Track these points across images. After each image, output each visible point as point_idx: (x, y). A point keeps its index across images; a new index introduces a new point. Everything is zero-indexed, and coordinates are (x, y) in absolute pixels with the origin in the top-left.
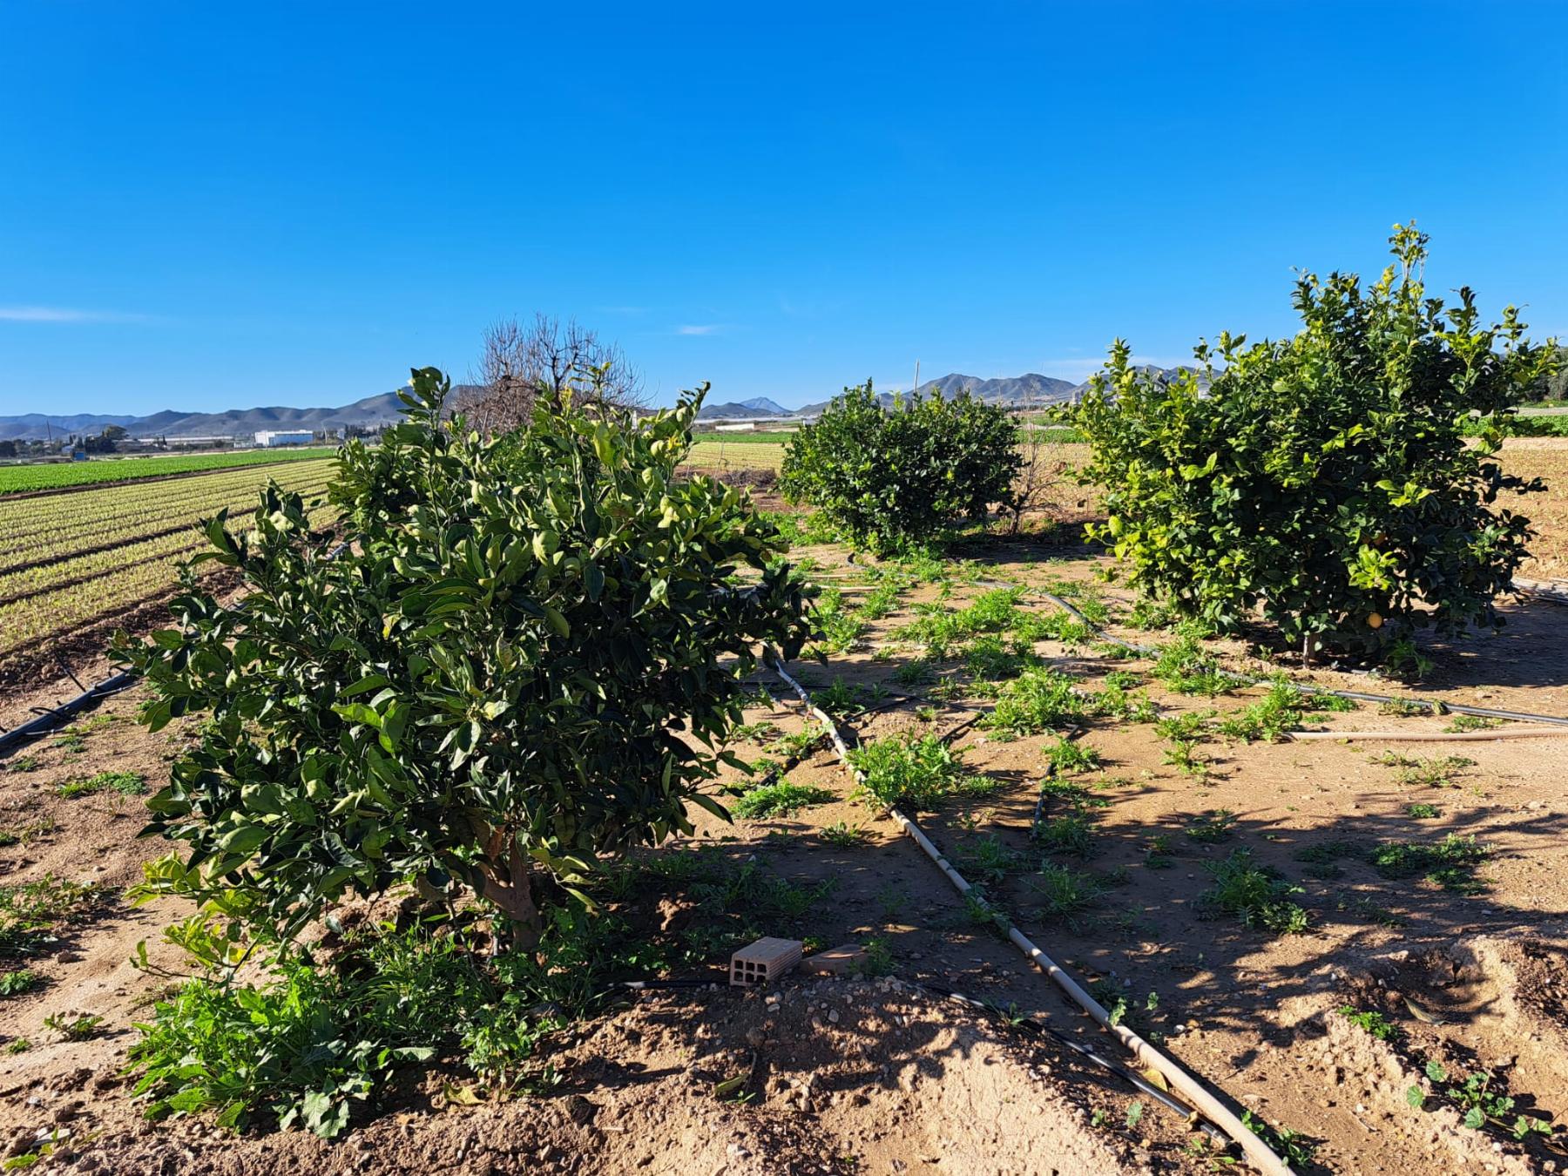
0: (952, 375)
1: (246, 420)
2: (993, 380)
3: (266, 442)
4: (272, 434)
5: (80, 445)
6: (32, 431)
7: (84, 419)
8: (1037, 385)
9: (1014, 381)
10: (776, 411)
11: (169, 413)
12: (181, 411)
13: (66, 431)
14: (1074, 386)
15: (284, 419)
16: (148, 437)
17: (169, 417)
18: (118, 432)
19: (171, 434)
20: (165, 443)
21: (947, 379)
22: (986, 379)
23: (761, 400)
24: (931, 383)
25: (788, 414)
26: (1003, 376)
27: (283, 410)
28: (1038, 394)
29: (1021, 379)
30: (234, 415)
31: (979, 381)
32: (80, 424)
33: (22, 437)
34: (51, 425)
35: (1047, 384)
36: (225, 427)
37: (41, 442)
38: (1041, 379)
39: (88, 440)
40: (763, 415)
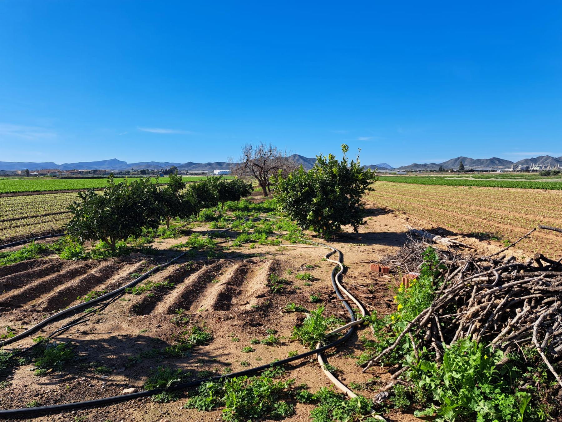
0: (461, 157)
1: (213, 166)
2: (478, 160)
3: (217, 173)
4: (219, 171)
5: (164, 172)
6: (152, 167)
7: (167, 164)
8: (497, 162)
9: (487, 160)
10: (389, 168)
11: (191, 162)
12: (194, 162)
13: (161, 167)
14: (513, 163)
15: (224, 166)
16: (184, 170)
17: (190, 164)
18: (175, 168)
19: (191, 169)
20: (188, 172)
21: (458, 158)
22: (475, 159)
23: (384, 164)
24: (452, 160)
25: (394, 169)
26: (482, 158)
27: (224, 163)
28: (497, 165)
29: (490, 159)
30: (209, 164)
31: (472, 159)
32: (165, 165)
33: (148, 169)
34: (157, 165)
35: (501, 162)
36: (207, 168)
37: (153, 171)
38: (498, 159)
39: (166, 170)
40: (384, 170)
